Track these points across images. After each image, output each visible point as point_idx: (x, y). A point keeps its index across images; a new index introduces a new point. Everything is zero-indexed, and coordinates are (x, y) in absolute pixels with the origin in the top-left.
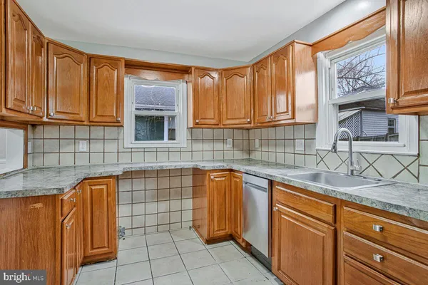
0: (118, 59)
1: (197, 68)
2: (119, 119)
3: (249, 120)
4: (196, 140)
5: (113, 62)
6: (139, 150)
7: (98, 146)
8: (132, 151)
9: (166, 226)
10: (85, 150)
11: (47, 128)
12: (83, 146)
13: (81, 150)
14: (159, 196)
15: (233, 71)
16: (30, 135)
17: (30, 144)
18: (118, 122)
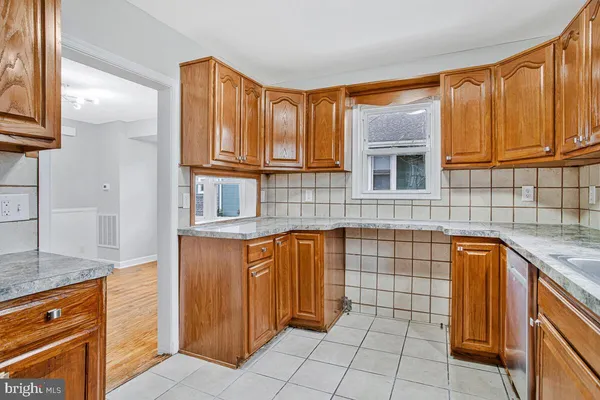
0: (337, 89)
1: (449, 74)
2: (338, 163)
3: (548, 149)
4: (459, 188)
5: (332, 94)
6: (371, 202)
7: (323, 197)
8: (361, 203)
9: (406, 313)
10: (311, 200)
11: (278, 176)
12: (309, 196)
13: (307, 200)
14: (397, 267)
15: (518, 61)
16: (263, 185)
17: (263, 193)
18: (337, 166)
